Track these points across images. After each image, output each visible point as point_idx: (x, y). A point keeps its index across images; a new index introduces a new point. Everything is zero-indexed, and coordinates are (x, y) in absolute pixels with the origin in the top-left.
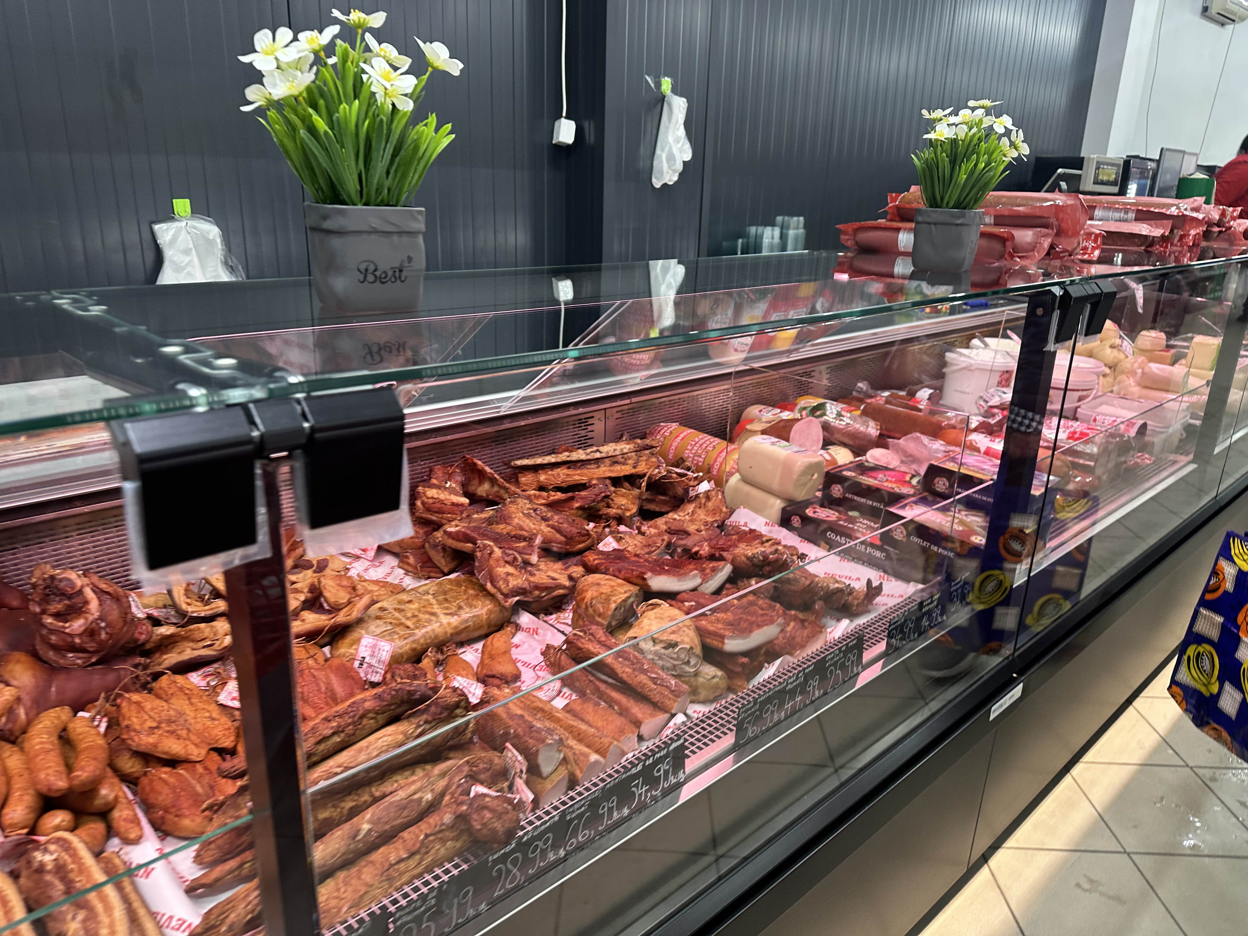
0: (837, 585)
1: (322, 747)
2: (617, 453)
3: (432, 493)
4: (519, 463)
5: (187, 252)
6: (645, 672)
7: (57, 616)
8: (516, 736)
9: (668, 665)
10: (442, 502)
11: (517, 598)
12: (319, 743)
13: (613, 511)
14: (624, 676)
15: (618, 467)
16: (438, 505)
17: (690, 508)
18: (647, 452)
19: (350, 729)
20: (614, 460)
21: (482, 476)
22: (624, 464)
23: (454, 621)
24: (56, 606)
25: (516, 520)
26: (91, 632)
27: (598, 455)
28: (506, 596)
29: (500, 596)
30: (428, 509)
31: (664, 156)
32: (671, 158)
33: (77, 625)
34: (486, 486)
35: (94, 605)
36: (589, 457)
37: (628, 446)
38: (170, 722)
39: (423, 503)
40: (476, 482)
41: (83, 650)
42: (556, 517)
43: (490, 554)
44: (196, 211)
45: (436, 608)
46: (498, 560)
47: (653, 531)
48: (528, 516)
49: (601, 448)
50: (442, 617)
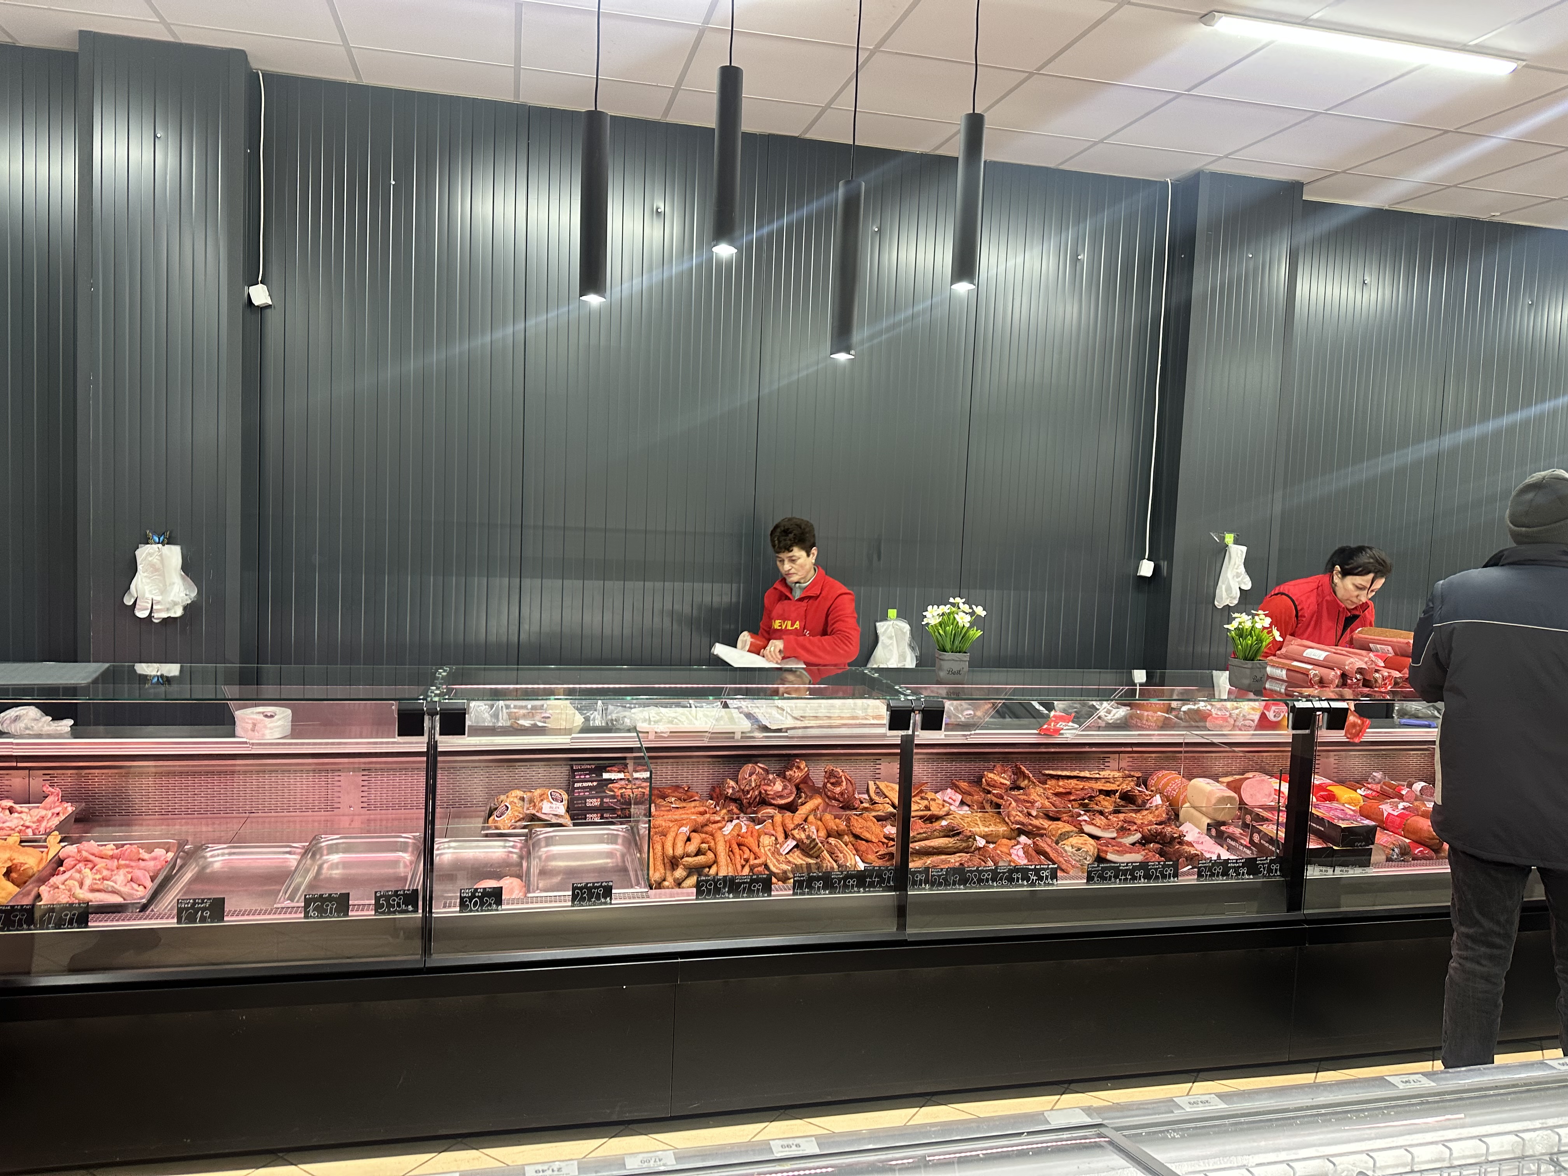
0: (1195, 852)
1: (919, 836)
2: (1110, 777)
3: (991, 775)
4: (1047, 772)
5: (891, 638)
6: (1063, 857)
7: (832, 784)
8: (993, 857)
9: (1077, 859)
10: (995, 781)
11: (1019, 826)
12: (918, 834)
13: (1097, 808)
14: (1053, 858)
15: (1108, 784)
16: (993, 782)
17: (1145, 812)
18: (1130, 779)
19: (929, 833)
20: (1107, 780)
21: (1025, 777)
22: (1113, 783)
23: (986, 829)
24: (832, 780)
25: (1032, 797)
26: (842, 794)
27: (1097, 776)
28: (1013, 823)
29: (1010, 824)
30: (988, 785)
31: (1224, 587)
32: (1229, 589)
33: (838, 790)
34: (1026, 782)
35: (844, 783)
36: (1091, 776)
37: (1118, 774)
38: (867, 828)
39: (986, 780)
40: (1021, 779)
41: (838, 800)
42: (1054, 799)
43: (1010, 804)
44: (899, 616)
45: (979, 822)
46: (1013, 808)
47: (1115, 819)
48: (1040, 796)
49: (1100, 773)
50: (981, 826)
